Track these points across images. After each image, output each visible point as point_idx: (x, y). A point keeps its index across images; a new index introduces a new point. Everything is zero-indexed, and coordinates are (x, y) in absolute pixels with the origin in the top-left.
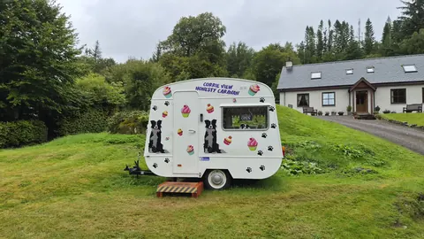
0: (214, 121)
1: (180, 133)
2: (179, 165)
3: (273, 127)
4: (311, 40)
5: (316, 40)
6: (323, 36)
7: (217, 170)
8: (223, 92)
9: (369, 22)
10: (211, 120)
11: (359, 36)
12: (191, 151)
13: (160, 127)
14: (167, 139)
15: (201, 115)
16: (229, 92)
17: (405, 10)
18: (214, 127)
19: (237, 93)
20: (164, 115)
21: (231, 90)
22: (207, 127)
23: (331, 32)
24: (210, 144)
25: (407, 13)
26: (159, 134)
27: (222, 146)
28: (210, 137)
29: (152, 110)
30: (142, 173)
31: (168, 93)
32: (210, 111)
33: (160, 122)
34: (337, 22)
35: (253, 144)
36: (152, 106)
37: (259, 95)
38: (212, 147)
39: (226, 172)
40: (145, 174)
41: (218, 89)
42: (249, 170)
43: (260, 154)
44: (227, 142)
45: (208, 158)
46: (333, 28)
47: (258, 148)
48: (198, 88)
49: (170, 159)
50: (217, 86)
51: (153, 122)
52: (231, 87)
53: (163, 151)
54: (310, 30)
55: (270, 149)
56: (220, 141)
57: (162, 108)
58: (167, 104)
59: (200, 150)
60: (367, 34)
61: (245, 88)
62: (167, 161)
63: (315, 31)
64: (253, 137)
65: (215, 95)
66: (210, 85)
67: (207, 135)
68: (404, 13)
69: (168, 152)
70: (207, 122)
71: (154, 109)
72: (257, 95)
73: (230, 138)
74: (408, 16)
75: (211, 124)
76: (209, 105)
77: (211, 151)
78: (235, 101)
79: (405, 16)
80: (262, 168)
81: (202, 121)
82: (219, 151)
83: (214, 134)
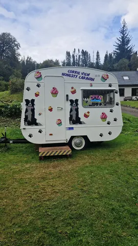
0: (77, 100)
1: (51, 110)
2: (51, 135)
3: (117, 105)
4: (69, 60)
5: (72, 60)
6: (75, 58)
7: (78, 137)
8: (83, 78)
9: (98, 53)
10: (74, 100)
11: (93, 60)
12: (60, 123)
13: (33, 105)
14: (40, 114)
15: (67, 96)
16: (87, 78)
17: (117, 48)
18: (77, 105)
19: (93, 80)
20: (37, 95)
21: (89, 77)
22: (71, 105)
23: (79, 56)
24: (74, 118)
25: (117, 49)
26: (33, 110)
27: (83, 119)
28: (74, 113)
29: (25, 91)
30: (11, 142)
31: (39, 77)
32: (74, 92)
33: (33, 101)
34: (83, 50)
35: (104, 117)
36: (25, 87)
37: (108, 81)
38: (75, 120)
39: (85, 138)
40: (14, 143)
41: (79, 76)
42: (101, 135)
43: (109, 123)
44: (86, 116)
45: (72, 128)
46: (80, 54)
47: (108, 120)
48: (63, 74)
49: (43, 130)
50: (79, 73)
51: (27, 101)
52: (89, 75)
53: (37, 124)
54: (68, 54)
55: (115, 120)
56: (81, 115)
57: (34, 89)
58: (38, 86)
59: (66, 123)
60: (97, 59)
61: (99, 76)
62: (40, 132)
63: (71, 55)
64: (104, 112)
65: (77, 80)
66: (73, 72)
67: (71, 111)
68: (116, 49)
69: (41, 125)
70: (72, 101)
71: (28, 89)
72: (106, 82)
73: (88, 113)
74: (118, 51)
75: (74, 103)
76: (72, 88)
77: (74, 123)
78: (91, 86)
79: (116, 50)
80: (110, 133)
81: (67, 100)
82: (81, 123)
83: (77, 110)
